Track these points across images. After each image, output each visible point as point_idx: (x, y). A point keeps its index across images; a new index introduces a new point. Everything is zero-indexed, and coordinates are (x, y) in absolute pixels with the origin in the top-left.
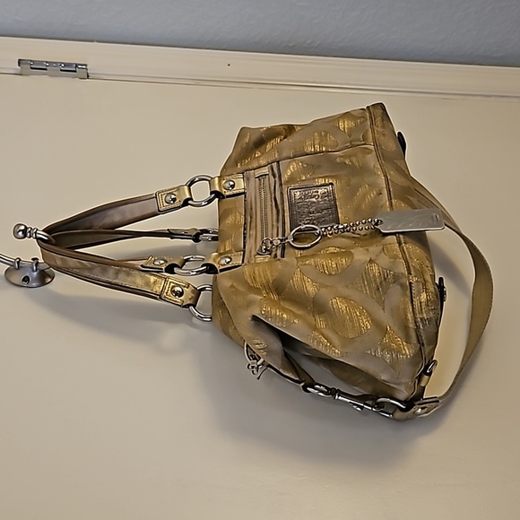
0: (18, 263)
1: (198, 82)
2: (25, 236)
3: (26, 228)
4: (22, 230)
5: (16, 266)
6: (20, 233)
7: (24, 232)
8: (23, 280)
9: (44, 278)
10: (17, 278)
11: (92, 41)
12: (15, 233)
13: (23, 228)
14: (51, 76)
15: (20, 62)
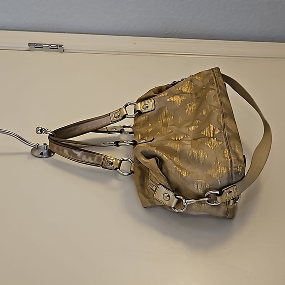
0: (38, 146)
1: (119, 53)
2: (42, 132)
3: (42, 129)
4: (40, 130)
5: (37, 147)
6: (39, 131)
7: (41, 131)
8: (40, 154)
9: (50, 153)
10: (37, 153)
11: (65, 33)
12: (37, 132)
13: (40, 129)
14: (46, 51)
15: (29, 44)
